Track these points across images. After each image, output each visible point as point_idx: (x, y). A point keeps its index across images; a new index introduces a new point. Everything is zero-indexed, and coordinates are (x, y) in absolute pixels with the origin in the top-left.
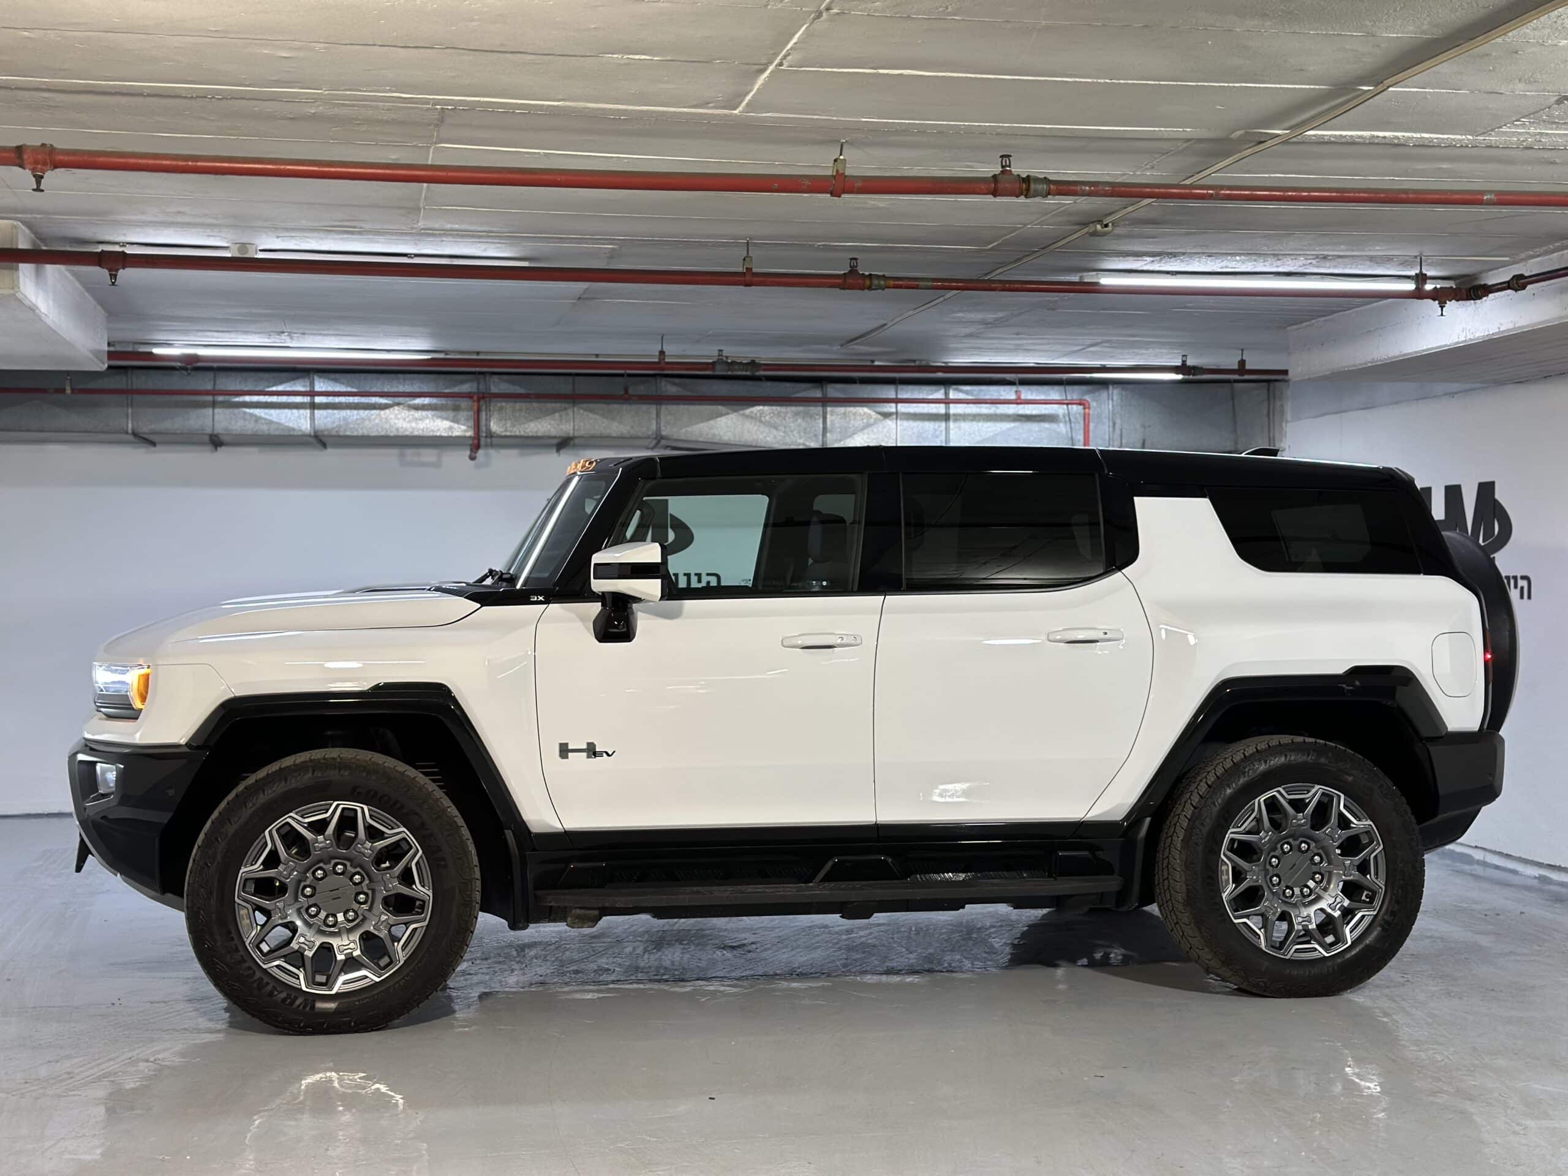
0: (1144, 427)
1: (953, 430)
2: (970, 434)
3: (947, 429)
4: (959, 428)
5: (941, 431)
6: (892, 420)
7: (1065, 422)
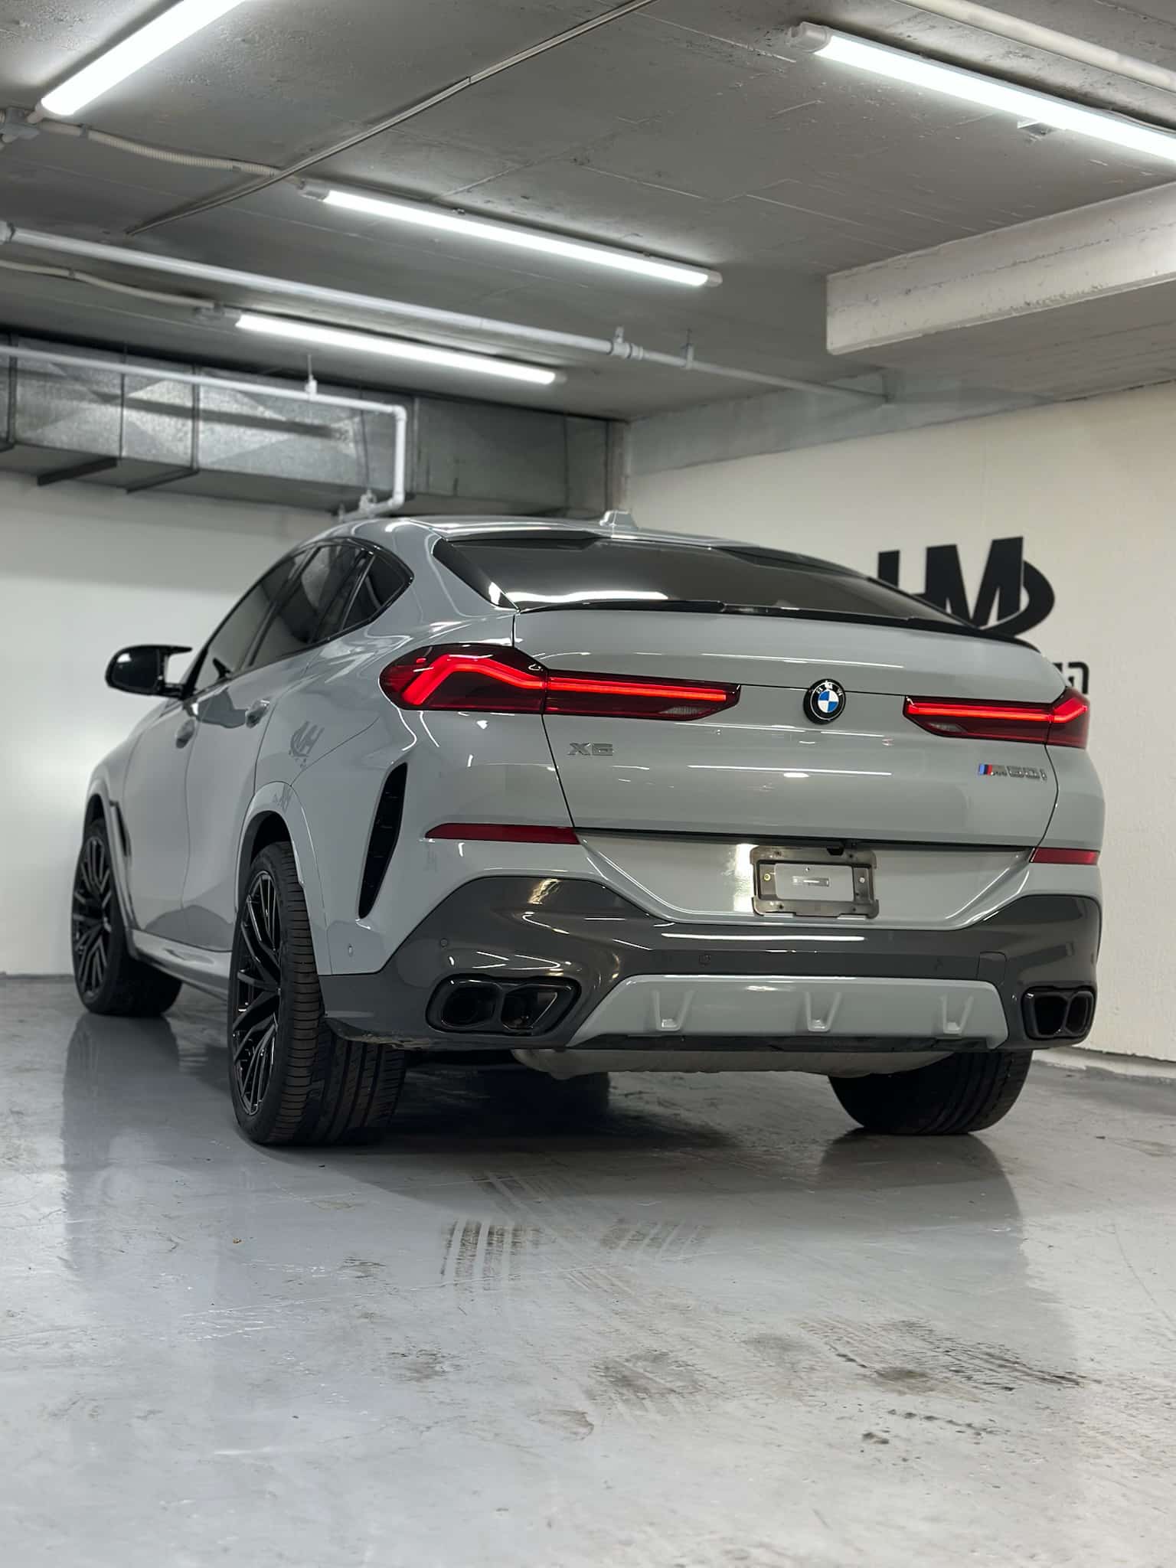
0: (457, 461)
1: (203, 432)
2: (226, 443)
3: (195, 432)
4: (212, 431)
5: (186, 433)
6: (116, 405)
7: (356, 442)
